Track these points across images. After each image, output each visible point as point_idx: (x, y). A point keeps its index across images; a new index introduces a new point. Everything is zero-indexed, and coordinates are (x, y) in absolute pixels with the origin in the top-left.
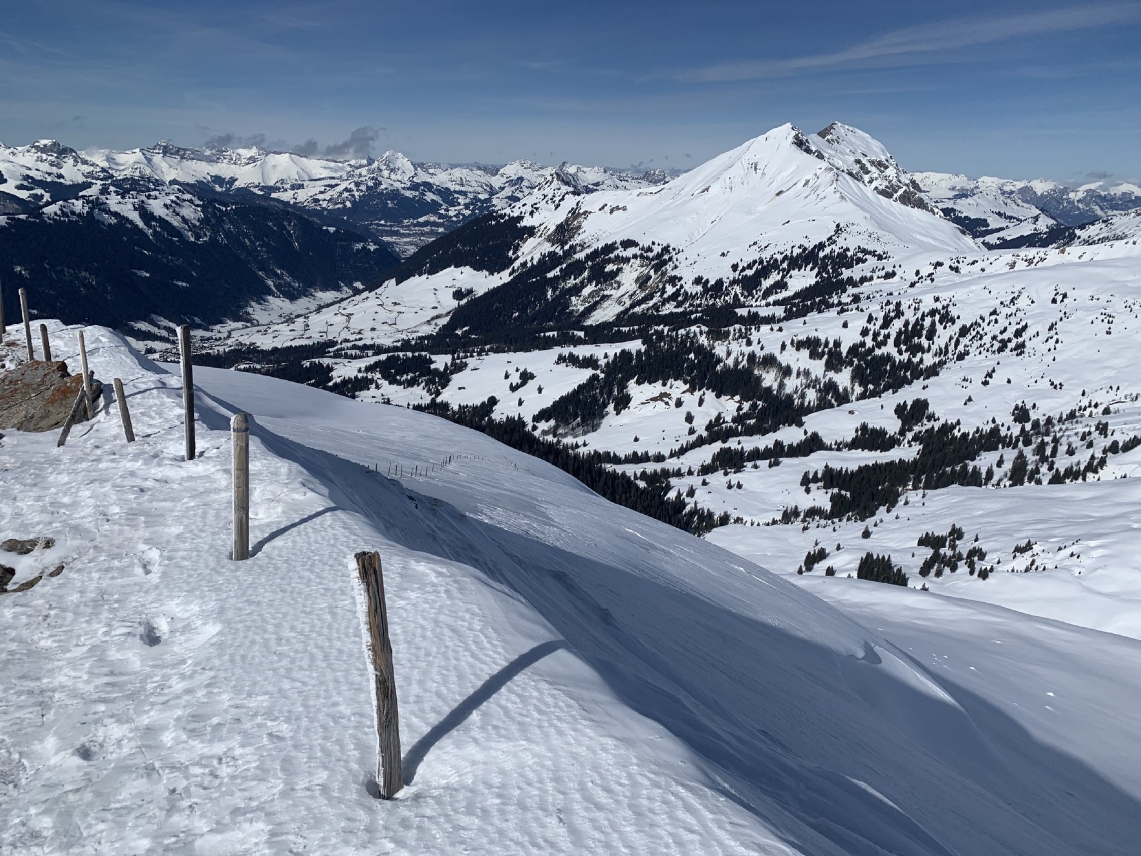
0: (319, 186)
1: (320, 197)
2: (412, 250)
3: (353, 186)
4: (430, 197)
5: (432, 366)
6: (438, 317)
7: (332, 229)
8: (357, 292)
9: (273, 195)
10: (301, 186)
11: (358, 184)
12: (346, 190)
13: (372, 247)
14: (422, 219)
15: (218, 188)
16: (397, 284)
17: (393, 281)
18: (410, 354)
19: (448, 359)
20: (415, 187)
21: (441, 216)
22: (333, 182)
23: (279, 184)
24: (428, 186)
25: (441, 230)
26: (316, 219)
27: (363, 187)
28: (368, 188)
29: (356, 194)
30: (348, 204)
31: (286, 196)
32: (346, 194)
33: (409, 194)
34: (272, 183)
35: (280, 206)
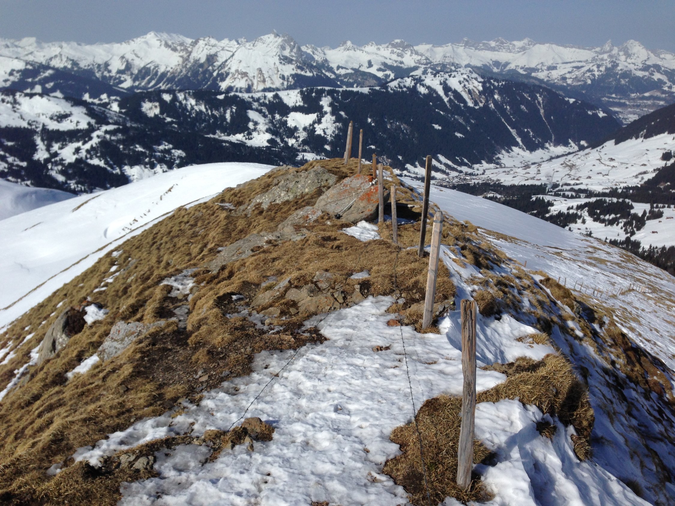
0: (569, 68)
1: (568, 76)
2: (633, 118)
3: (595, 68)
4: (657, 76)
5: (632, 211)
6: (645, 173)
7: (572, 101)
8: (582, 148)
9: (533, 74)
10: (554, 68)
11: (599, 66)
12: (589, 71)
13: (601, 114)
14: (647, 94)
15: (495, 70)
16: (616, 143)
17: (613, 141)
18: (615, 200)
19: (647, 207)
20: (646, 68)
21: (664, 92)
22: (580, 64)
23: (539, 67)
24: (657, 68)
25: (662, 103)
26: (561, 93)
27: (603, 69)
28: (607, 69)
29: (597, 73)
30: (589, 82)
31: (542, 75)
32: (588, 74)
33: (640, 74)
34: (533, 66)
35: (537, 83)
